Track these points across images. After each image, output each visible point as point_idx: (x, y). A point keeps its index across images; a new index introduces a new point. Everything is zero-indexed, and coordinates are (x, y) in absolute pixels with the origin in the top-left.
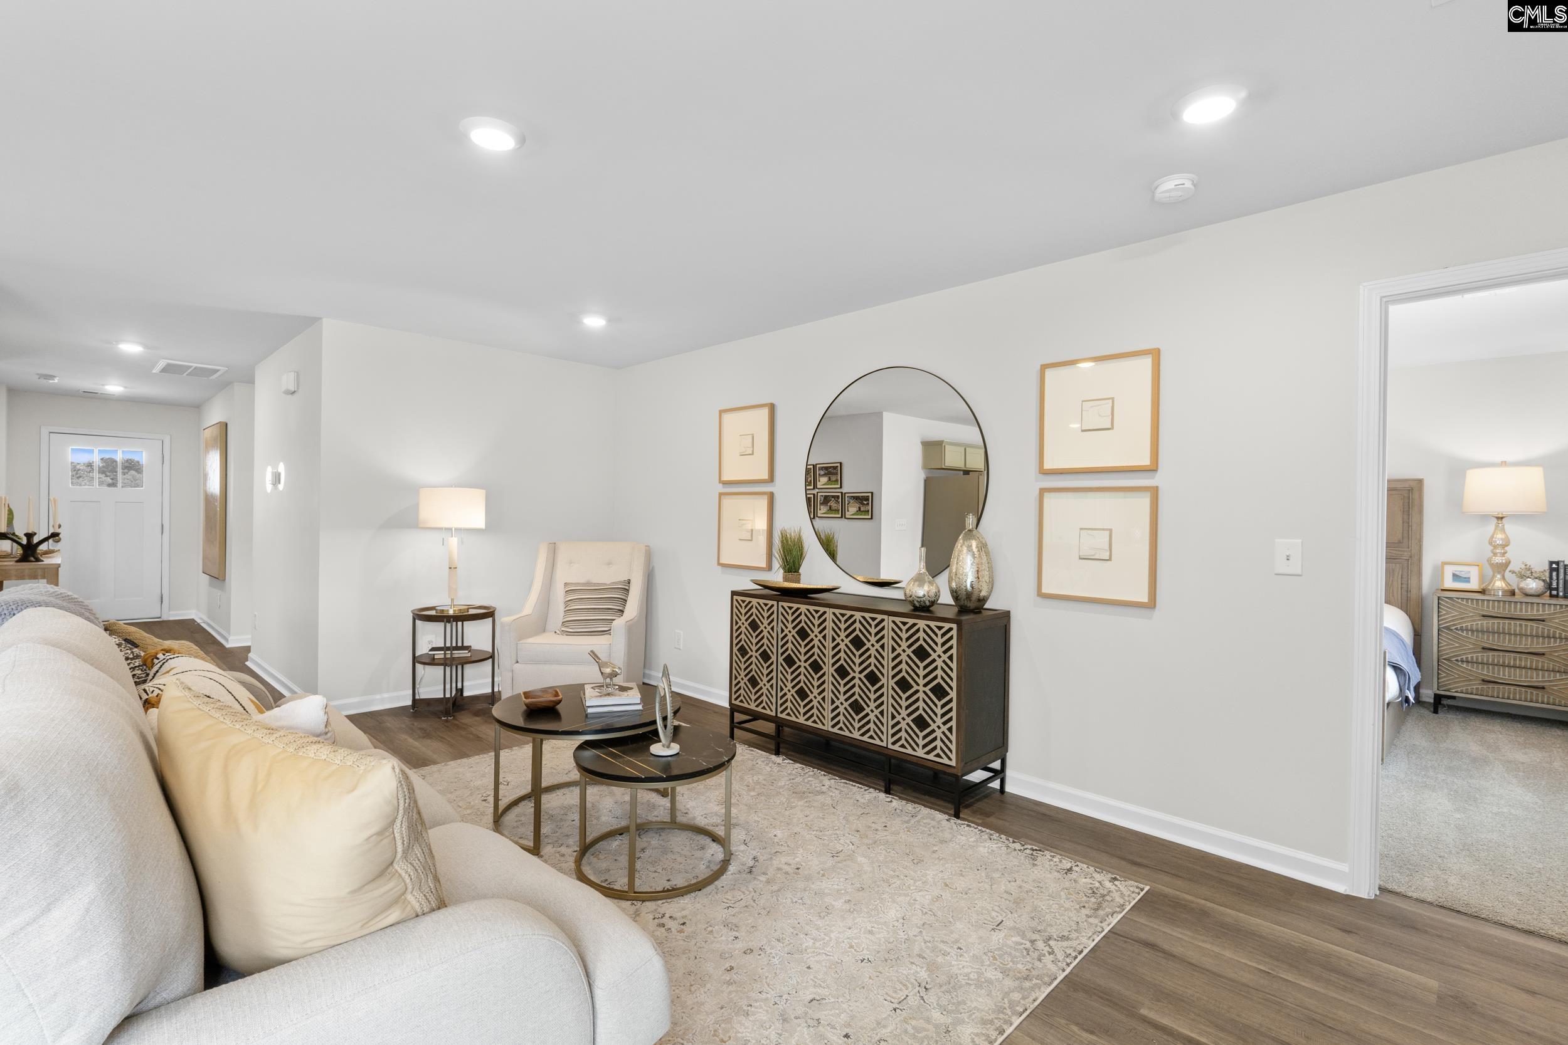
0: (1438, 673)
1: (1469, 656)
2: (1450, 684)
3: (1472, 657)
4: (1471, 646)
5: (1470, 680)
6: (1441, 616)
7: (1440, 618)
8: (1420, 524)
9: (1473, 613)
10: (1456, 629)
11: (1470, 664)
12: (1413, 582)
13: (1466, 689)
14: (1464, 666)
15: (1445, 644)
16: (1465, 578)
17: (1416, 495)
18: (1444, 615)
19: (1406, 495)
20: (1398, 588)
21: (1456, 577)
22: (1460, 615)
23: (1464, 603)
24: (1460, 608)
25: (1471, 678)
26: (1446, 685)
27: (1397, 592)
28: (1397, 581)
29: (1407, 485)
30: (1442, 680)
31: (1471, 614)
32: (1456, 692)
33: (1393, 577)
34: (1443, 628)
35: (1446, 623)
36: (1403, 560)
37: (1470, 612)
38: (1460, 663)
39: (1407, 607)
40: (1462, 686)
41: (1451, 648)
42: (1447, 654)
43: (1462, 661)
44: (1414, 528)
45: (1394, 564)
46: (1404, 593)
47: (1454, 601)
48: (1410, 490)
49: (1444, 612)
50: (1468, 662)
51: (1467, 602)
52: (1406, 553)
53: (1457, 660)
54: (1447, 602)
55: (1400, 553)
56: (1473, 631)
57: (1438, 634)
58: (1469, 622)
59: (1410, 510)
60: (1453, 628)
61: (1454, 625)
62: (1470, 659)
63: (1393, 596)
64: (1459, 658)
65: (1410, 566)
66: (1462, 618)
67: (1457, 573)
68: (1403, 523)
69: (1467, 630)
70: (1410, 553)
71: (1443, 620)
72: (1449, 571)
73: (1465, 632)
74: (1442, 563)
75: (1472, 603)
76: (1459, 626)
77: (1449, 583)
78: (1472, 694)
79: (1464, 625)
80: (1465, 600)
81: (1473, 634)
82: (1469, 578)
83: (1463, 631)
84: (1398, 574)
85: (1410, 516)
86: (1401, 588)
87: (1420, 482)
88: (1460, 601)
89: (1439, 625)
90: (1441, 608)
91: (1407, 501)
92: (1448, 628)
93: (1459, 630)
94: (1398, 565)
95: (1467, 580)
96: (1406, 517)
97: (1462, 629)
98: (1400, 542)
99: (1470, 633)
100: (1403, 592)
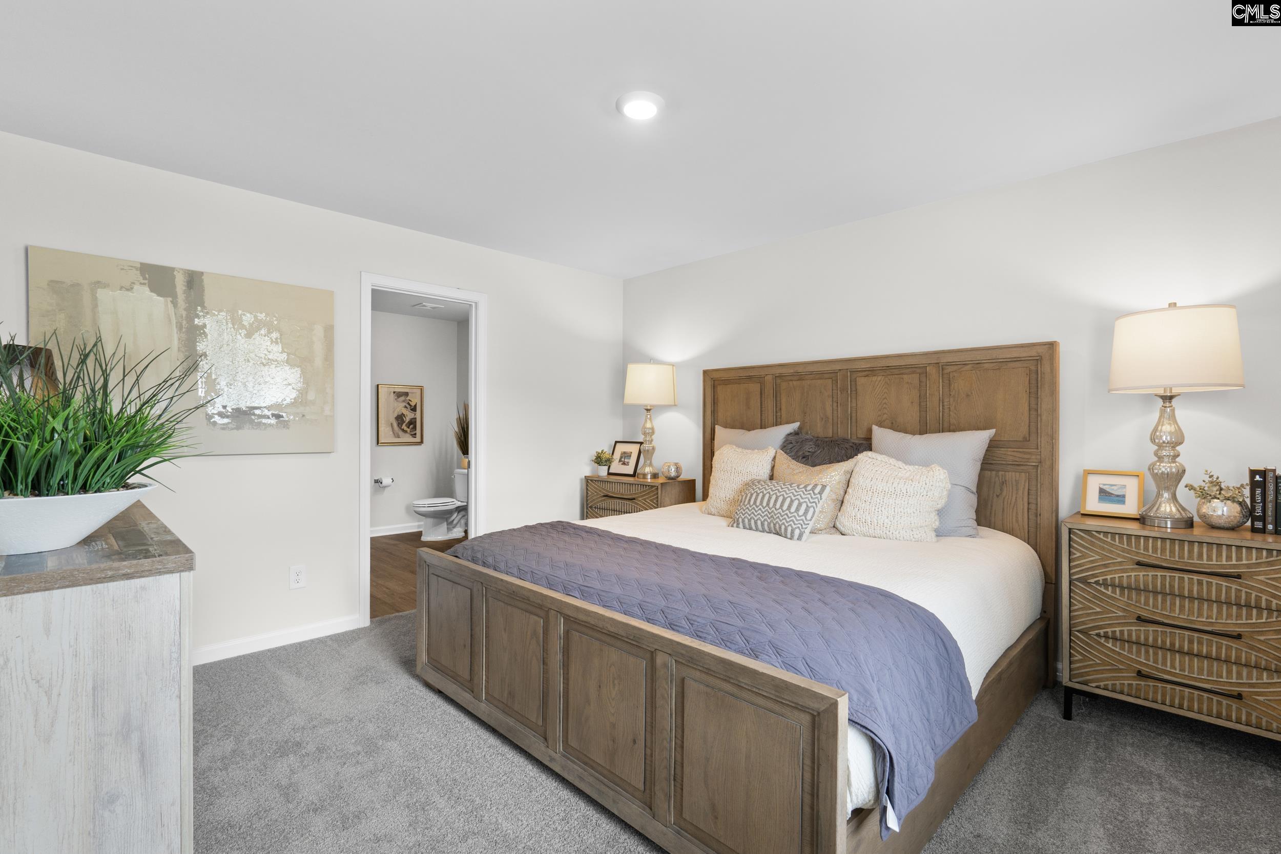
0: (1070, 653)
1: (1117, 629)
2: (1087, 674)
3: (1122, 632)
4: (1121, 614)
5: (1120, 670)
6: (1075, 560)
7: (1072, 564)
8: (1054, 411)
9: (1124, 557)
10: (1097, 583)
11: (1118, 643)
12: (1044, 503)
13: (1113, 685)
14: (1110, 645)
15: (1081, 606)
16: (1118, 496)
17: (1046, 368)
18: (1078, 558)
19: (1033, 368)
20: (1023, 509)
21: (1104, 494)
22: (1102, 559)
23: (1109, 540)
24: (1103, 549)
25: (1121, 667)
26: (1081, 675)
27: (1023, 515)
28: (1023, 499)
29: (1033, 353)
30: (1078, 665)
31: (1120, 560)
32: (1097, 687)
33: (1017, 493)
34: (1077, 580)
35: (1082, 571)
36: (1030, 467)
37: (1119, 555)
38: (1102, 640)
39: (1037, 539)
40: (1107, 679)
41: (1089, 615)
42: (1083, 623)
43: (1106, 636)
44: (1044, 418)
45: (1018, 474)
46: (1032, 517)
47: (1092, 536)
48: (1038, 360)
49: (1078, 554)
50: (1115, 639)
51: (1113, 539)
52: (1033, 457)
53: (1098, 635)
54: (1082, 538)
55: (1026, 456)
56: (1122, 588)
57: (1070, 588)
58: (1116, 572)
59: (1039, 390)
60: (1092, 581)
61: (1094, 576)
62: (1118, 634)
63: (1017, 521)
64: (1102, 632)
65: (1039, 476)
66: (1105, 566)
67: (1106, 488)
68: (1030, 410)
69: (1113, 586)
70: (1038, 457)
71: (1076, 566)
72: (1094, 484)
73: (1110, 588)
74: (1084, 471)
75: (1121, 541)
76: (1100, 578)
77: (1093, 504)
78: (1122, 693)
79: (1109, 577)
80: (1109, 536)
81: (1122, 594)
82: (1124, 496)
83: (1106, 588)
84: (1024, 489)
85: (1039, 399)
86: (1028, 509)
87: (1052, 346)
88: (1101, 536)
89: (1070, 575)
90: (1074, 548)
91: (1034, 376)
92: (1084, 580)
93: (1100, 585)
94: (1023, 474)
95: (1121, 499)
96: (1033, 401)
97: (1105, 584)
98: (1025, 440)
99: (1118, 590)
100: (1030, 517)
